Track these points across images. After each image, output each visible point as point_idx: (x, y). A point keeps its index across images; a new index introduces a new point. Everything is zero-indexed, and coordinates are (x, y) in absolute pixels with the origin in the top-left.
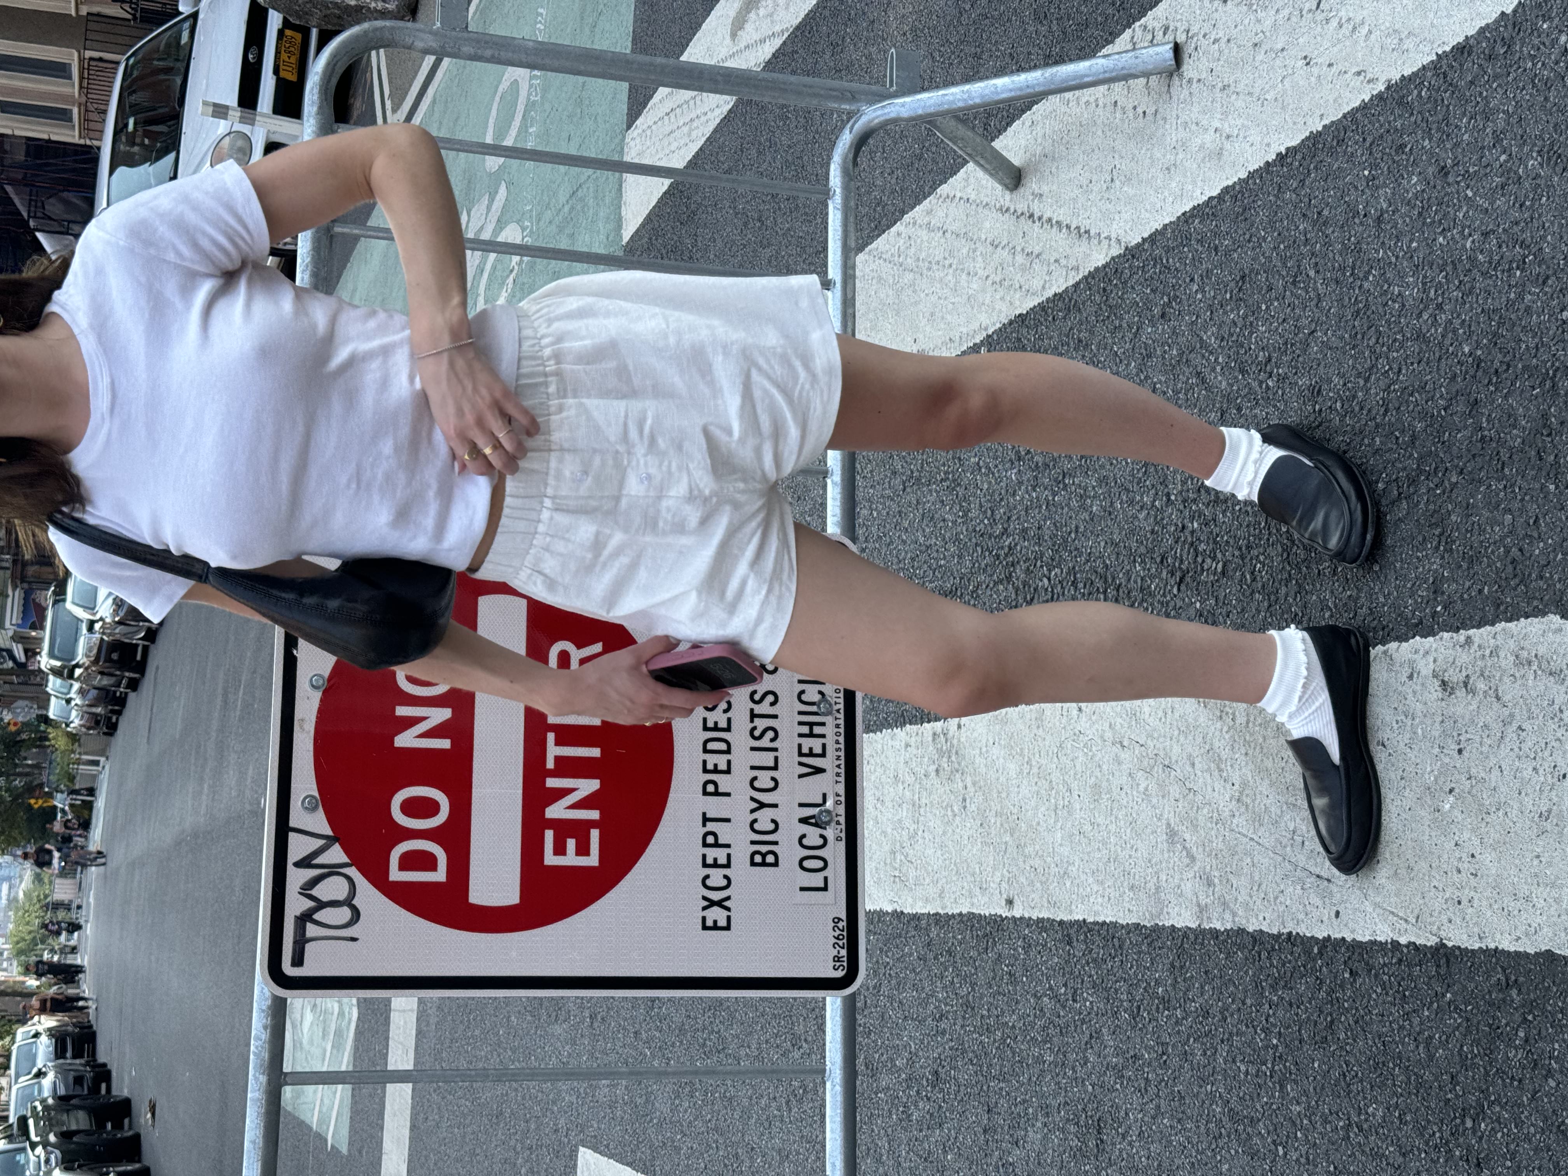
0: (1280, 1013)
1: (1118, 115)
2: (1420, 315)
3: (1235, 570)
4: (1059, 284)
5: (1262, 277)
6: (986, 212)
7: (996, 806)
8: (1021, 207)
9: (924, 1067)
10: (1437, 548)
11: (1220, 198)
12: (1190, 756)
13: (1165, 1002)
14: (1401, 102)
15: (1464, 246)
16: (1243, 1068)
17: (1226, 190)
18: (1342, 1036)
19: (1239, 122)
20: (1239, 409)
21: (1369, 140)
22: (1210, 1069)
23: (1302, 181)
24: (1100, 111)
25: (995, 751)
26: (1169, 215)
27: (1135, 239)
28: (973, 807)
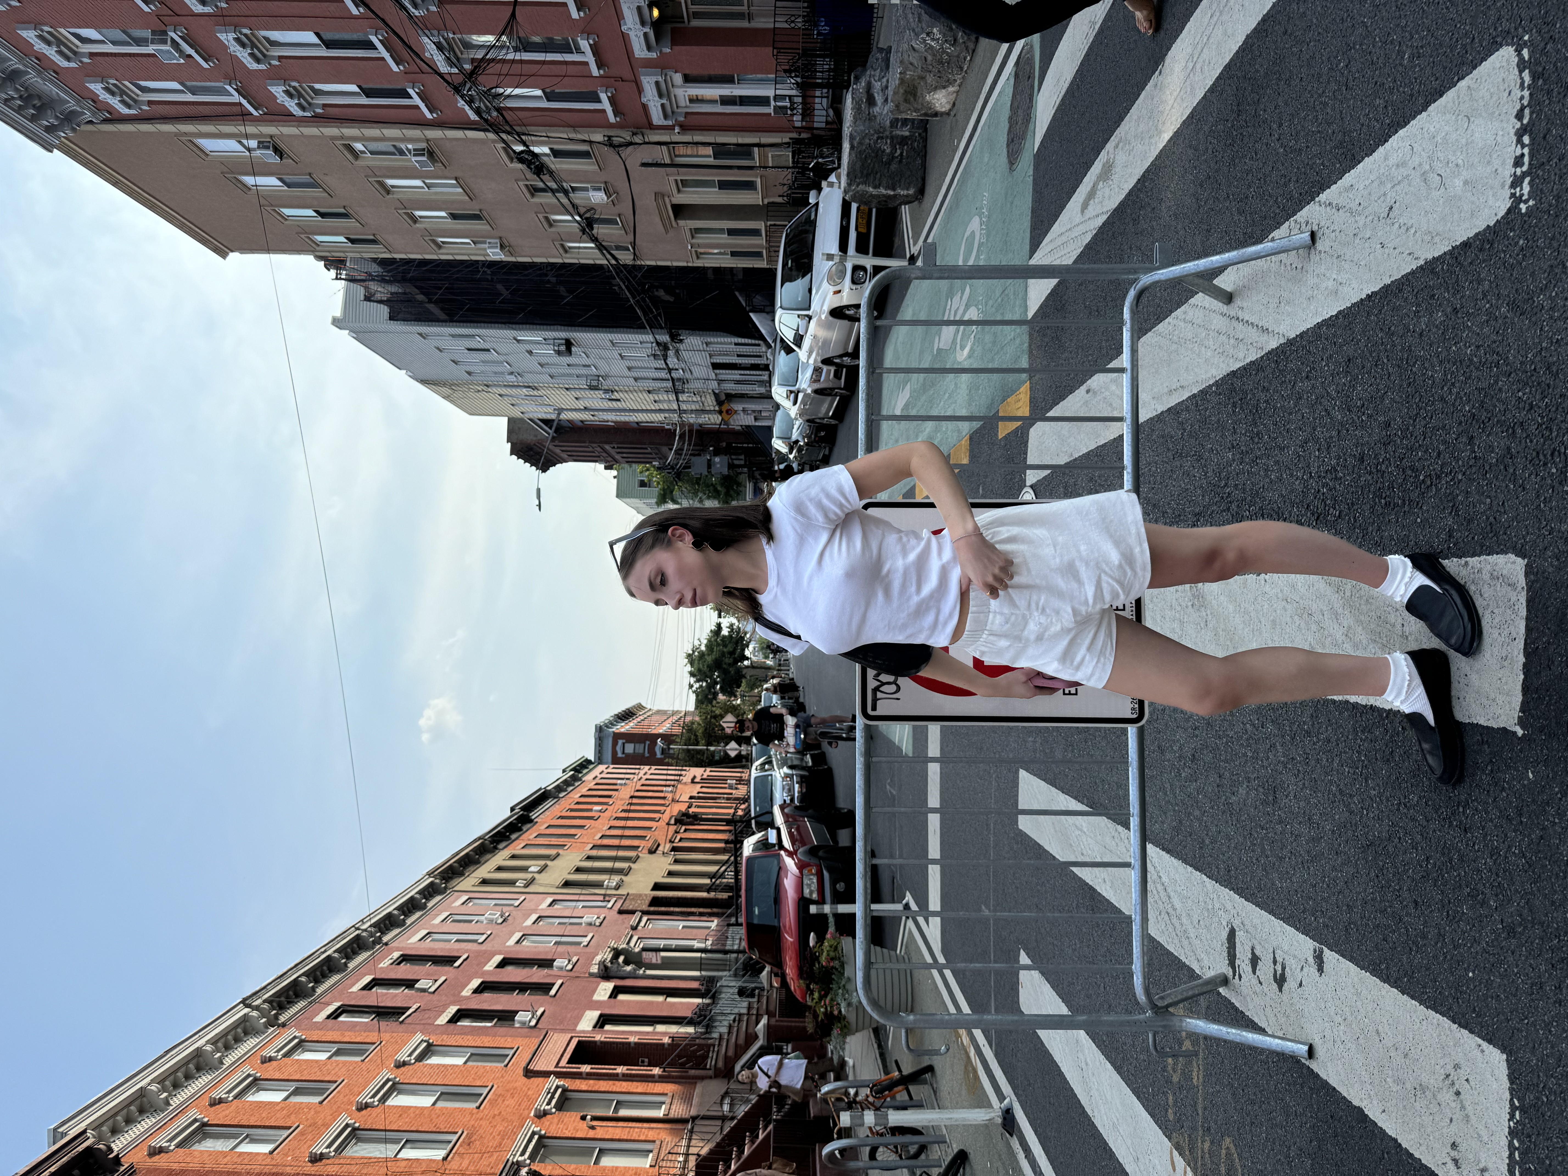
0: (1366, 745)
1: (1282, 268)
2: (1442, 388)
3: (1346, 515)
4: (1253, 356)
5: (1359, 361)
6: (1214, 315)
7: (1222, 626)
8: (1233, 313)
9: (1188, 752)
10: (1451, 513)
11: (1337, 316)
12: (1321, 610)
13: (1308, 733)
14: (1433, 271)
15: (1466, 352)
16: (1347, 770)
17: (1340, 312)
18: (1397, 759)
19: (1347, 276)
20: (1348, 431)
21: (1416, 291)
22: (1330, 768)
23: (1380, 311)
24: (1273, 264)
25: (1222, 598)
26: (1310, 324)
27: (1293, 335)
28: (1211, 625)
